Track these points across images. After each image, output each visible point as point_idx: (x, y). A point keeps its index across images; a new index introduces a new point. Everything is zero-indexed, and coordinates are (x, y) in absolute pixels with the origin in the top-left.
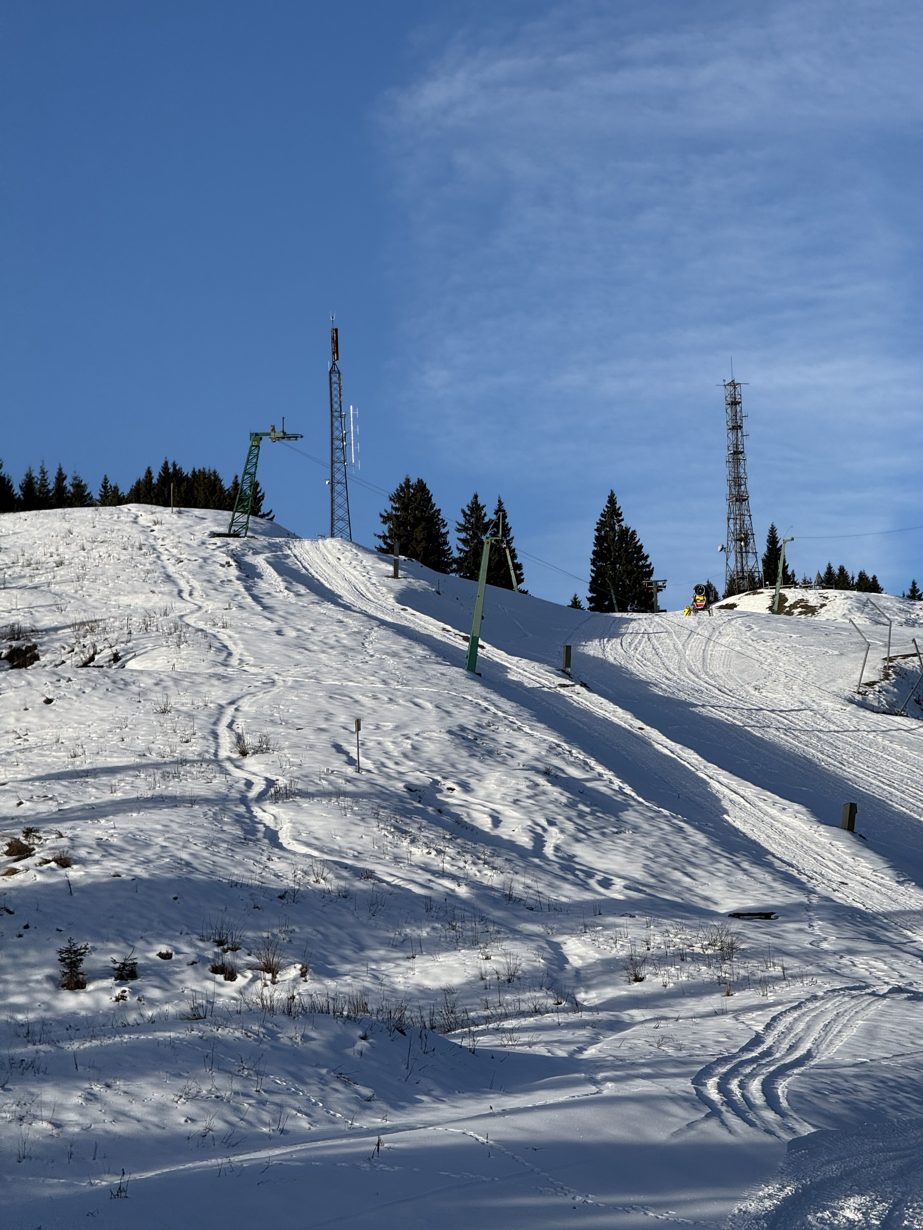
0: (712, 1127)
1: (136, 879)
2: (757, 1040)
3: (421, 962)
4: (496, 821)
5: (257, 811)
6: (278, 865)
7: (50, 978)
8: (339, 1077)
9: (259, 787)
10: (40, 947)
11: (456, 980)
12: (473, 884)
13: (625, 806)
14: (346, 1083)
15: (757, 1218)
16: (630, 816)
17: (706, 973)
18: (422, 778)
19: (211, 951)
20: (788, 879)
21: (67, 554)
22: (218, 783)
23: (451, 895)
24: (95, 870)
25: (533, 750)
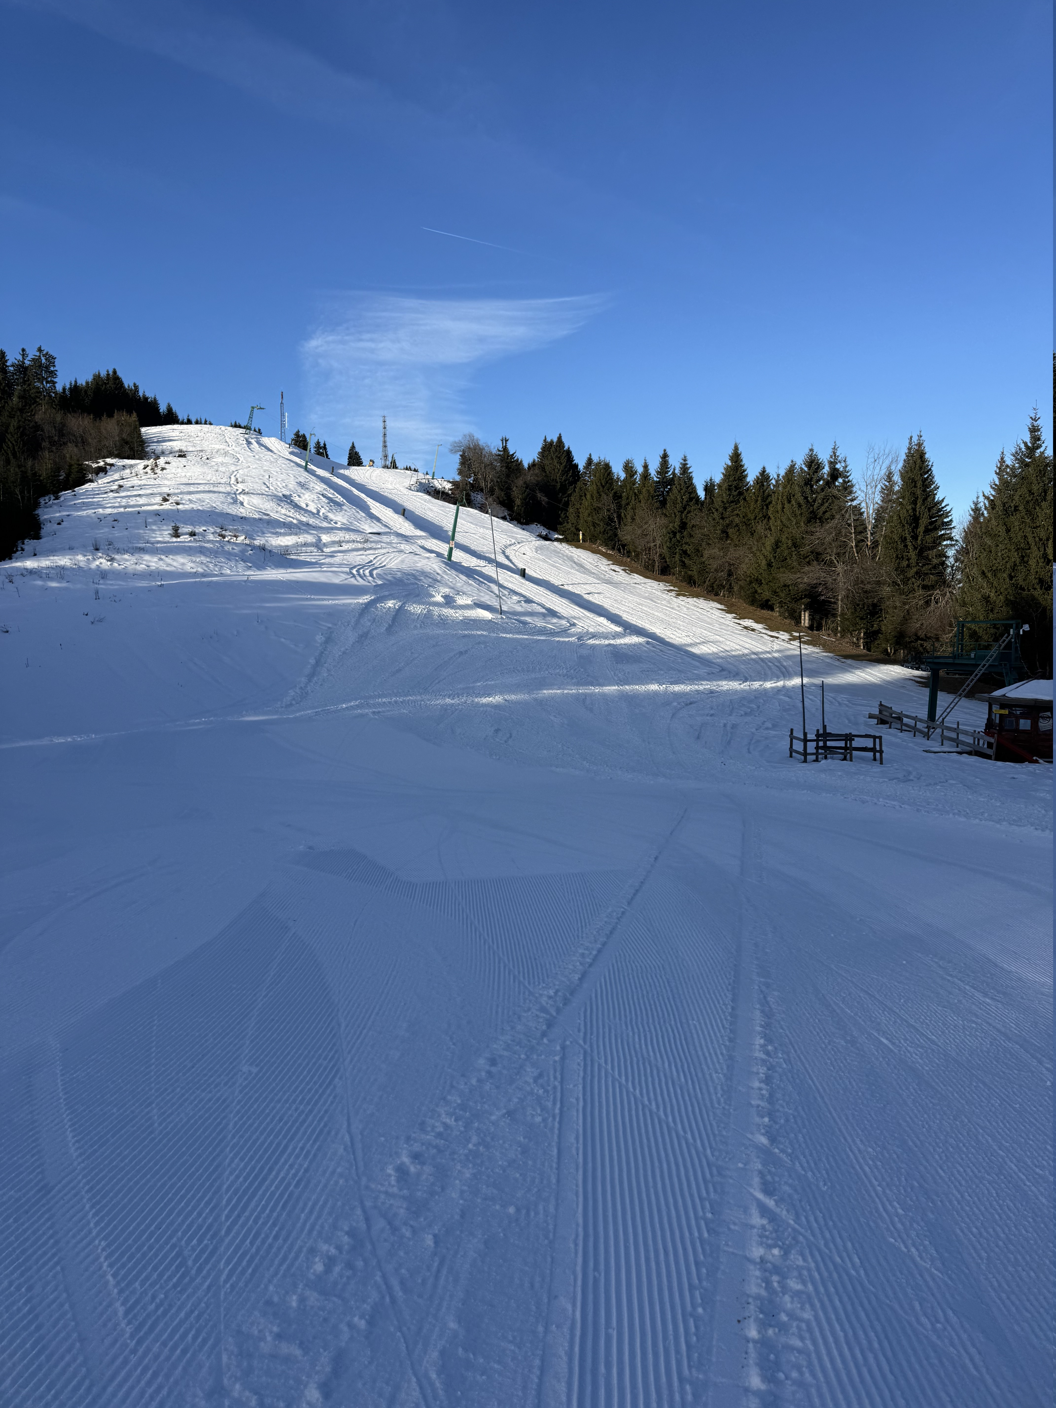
0: (353, 580)
1: (198, 510)
2: (371, 561)
3: (280, 538)
4: (307, 506)
5: (238, 496)
6: (242, 510)
7: (169, 534)
8: (242, 560)
9: (240, 490)
10: (167, 525)
11: (290, 543)
12: (297, 519)
13: (343, 505)
14: (244, 562)
15: (362, 604)
16: (344, 507)
17: (360, 546)
18: (288, 493)
19: (218, 530)
20: (386, 526)
21: (199, 434)
22: (228, 489)
23: (291, 522)
24: (186, 506)
25: (319, 489)
